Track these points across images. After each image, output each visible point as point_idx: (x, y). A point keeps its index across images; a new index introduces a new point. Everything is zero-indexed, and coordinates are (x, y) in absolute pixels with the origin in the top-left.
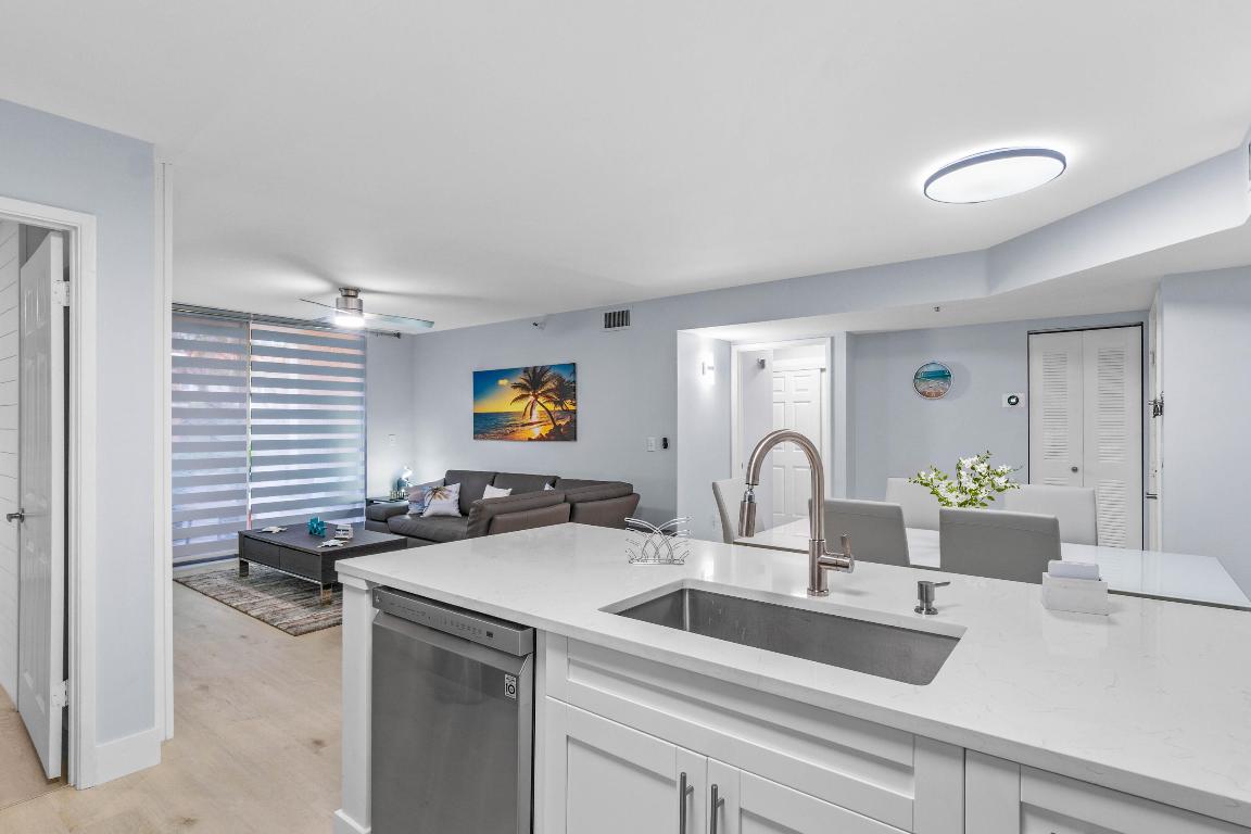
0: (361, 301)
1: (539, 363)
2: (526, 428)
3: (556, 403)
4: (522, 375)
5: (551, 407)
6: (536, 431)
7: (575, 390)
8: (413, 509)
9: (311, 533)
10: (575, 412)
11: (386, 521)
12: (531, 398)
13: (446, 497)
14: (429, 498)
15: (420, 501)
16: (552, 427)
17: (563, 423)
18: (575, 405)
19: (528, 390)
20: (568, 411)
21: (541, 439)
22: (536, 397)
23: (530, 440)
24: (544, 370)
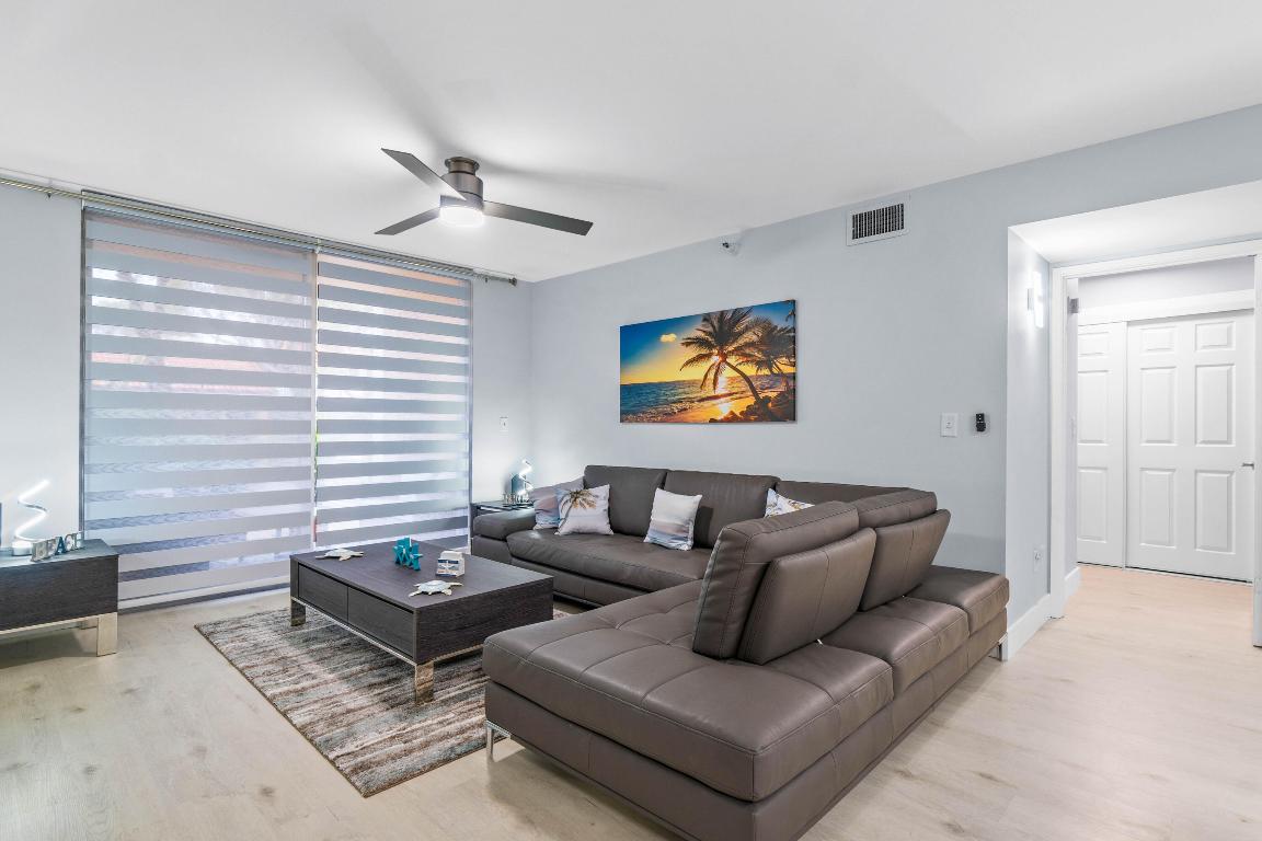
0: (480, 183)
1: (729, 304)
2: (706, 404)
3: (760, 364)
4: (700, 325)
5: (750, 370)
6: (724, 408)
7: (794, 343)
8: (543, 522)
9: (398, 562)
10: (794, 377)
11: (504, 540)
12: (716, 359)
13: (591, 505)
14: (567, 507)
15: (553, 509)
16: (751, 401)
17: (773, 395)
18: (794, 365)
19: (709, 345)
20: (781, 375)
21: (732, 419)
22: (724, 357)
23: (713, 421)
24: (739, 315)
